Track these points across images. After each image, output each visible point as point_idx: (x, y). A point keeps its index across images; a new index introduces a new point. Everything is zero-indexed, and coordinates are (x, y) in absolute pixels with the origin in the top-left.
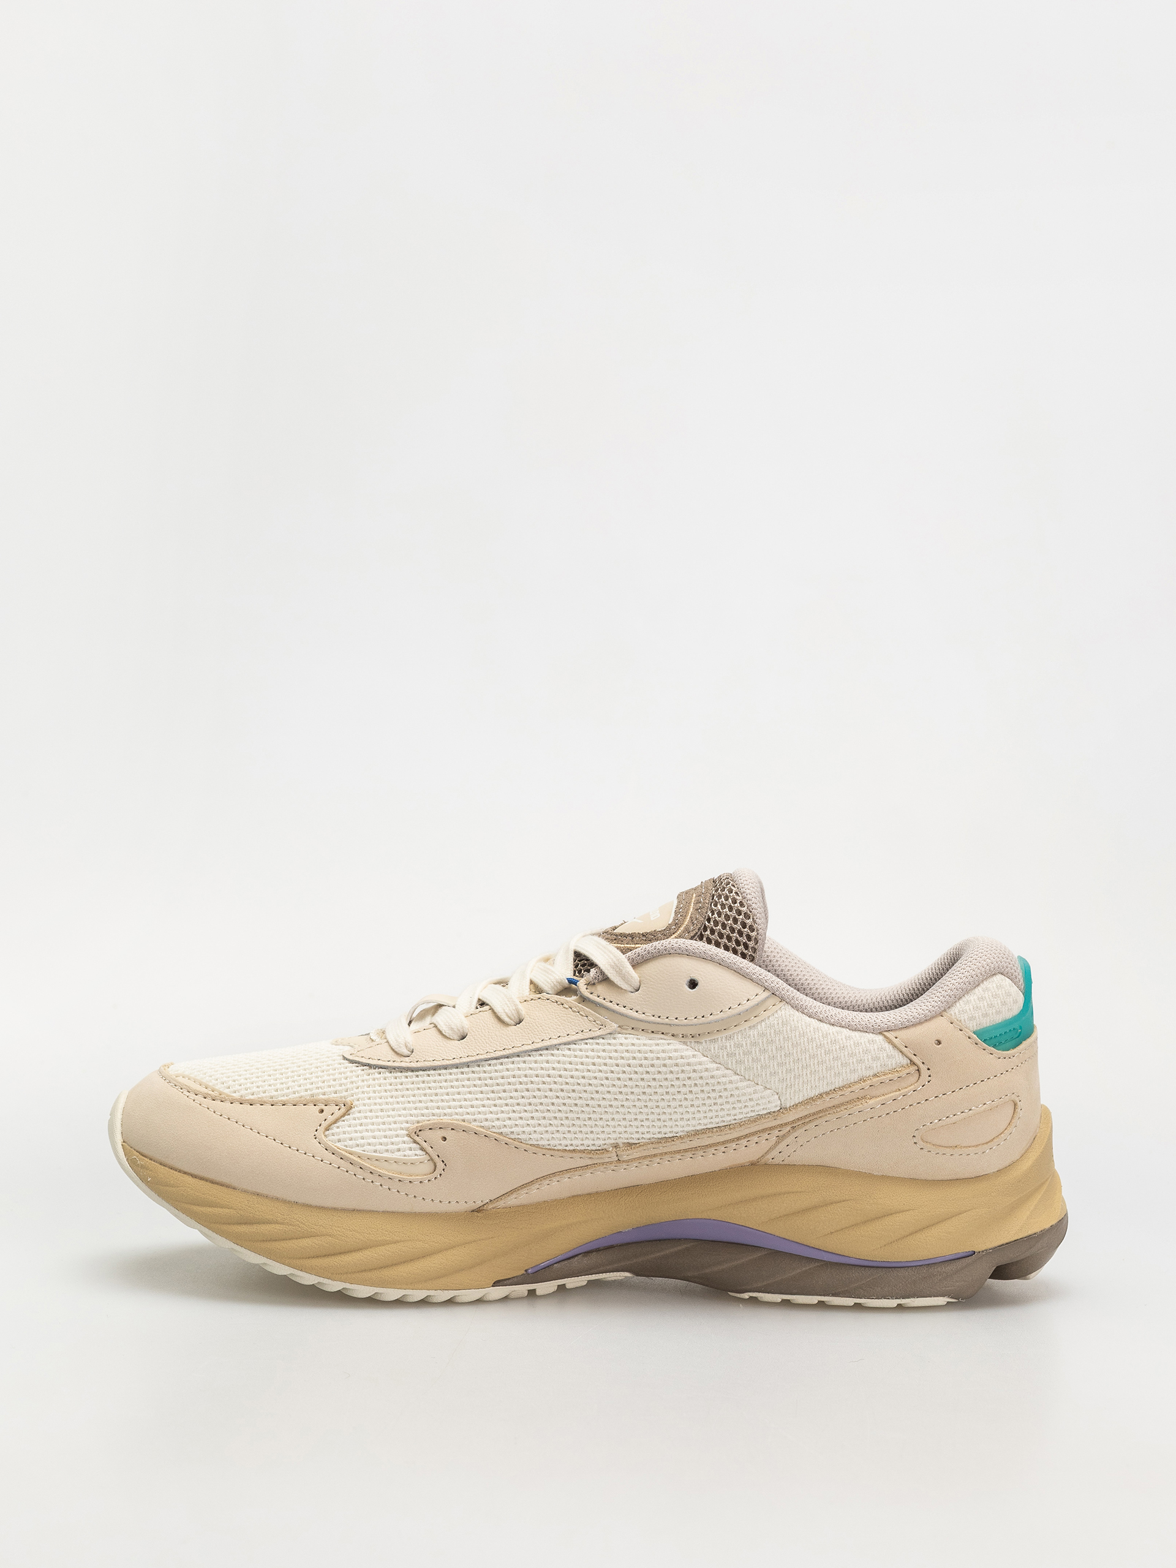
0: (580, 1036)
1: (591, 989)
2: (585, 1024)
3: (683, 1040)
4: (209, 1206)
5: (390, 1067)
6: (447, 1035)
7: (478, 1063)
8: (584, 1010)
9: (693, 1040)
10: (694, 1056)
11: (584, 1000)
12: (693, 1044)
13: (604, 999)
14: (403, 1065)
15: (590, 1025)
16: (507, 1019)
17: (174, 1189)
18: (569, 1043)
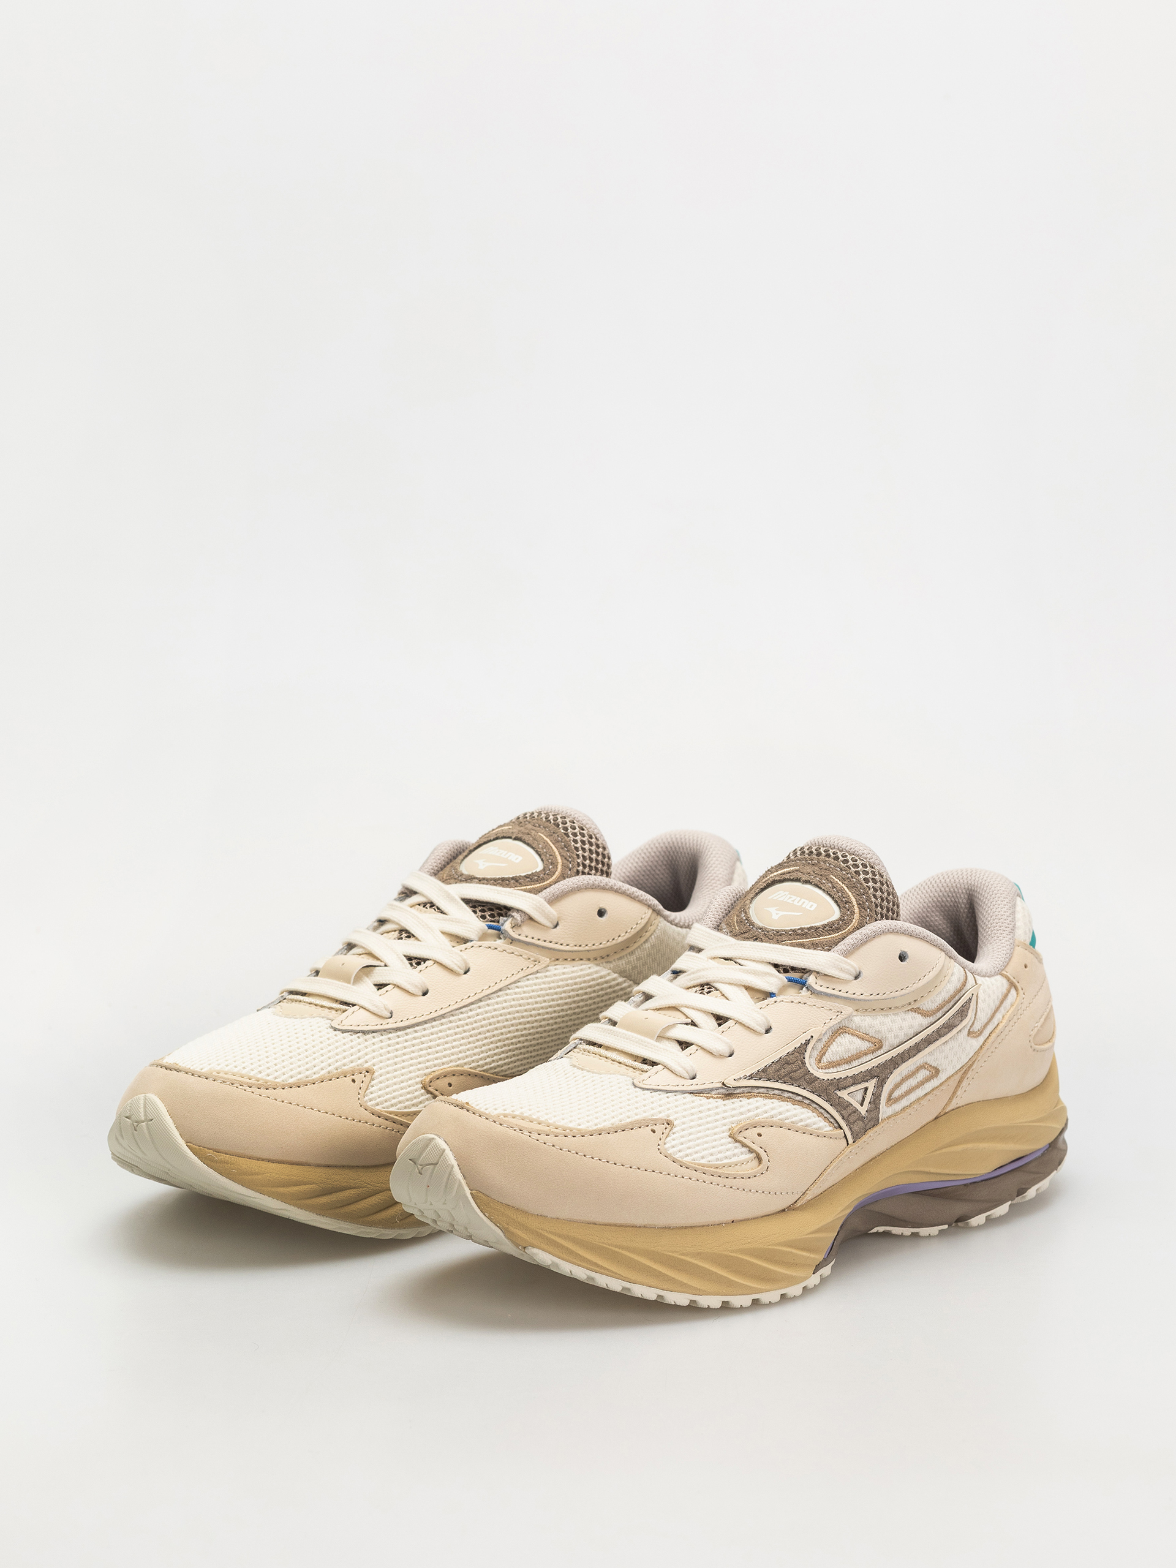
0: (522, 974)
1: (519, 931)
2: (523, 963)
3: (596, 962)
4: (294, 1186)
5: (381, 1030)
6: (414, 992)
7: (451, 1013)
8: (517, 951)
9: (603, 960)
10: (609, 974)
11: (513, 941)
12: (604, 964)
13: (533, 938)
14: (390, 1026)
15: (526, 963)
16: (456, 968)
17: (260, 1177)
18: (515, 982)
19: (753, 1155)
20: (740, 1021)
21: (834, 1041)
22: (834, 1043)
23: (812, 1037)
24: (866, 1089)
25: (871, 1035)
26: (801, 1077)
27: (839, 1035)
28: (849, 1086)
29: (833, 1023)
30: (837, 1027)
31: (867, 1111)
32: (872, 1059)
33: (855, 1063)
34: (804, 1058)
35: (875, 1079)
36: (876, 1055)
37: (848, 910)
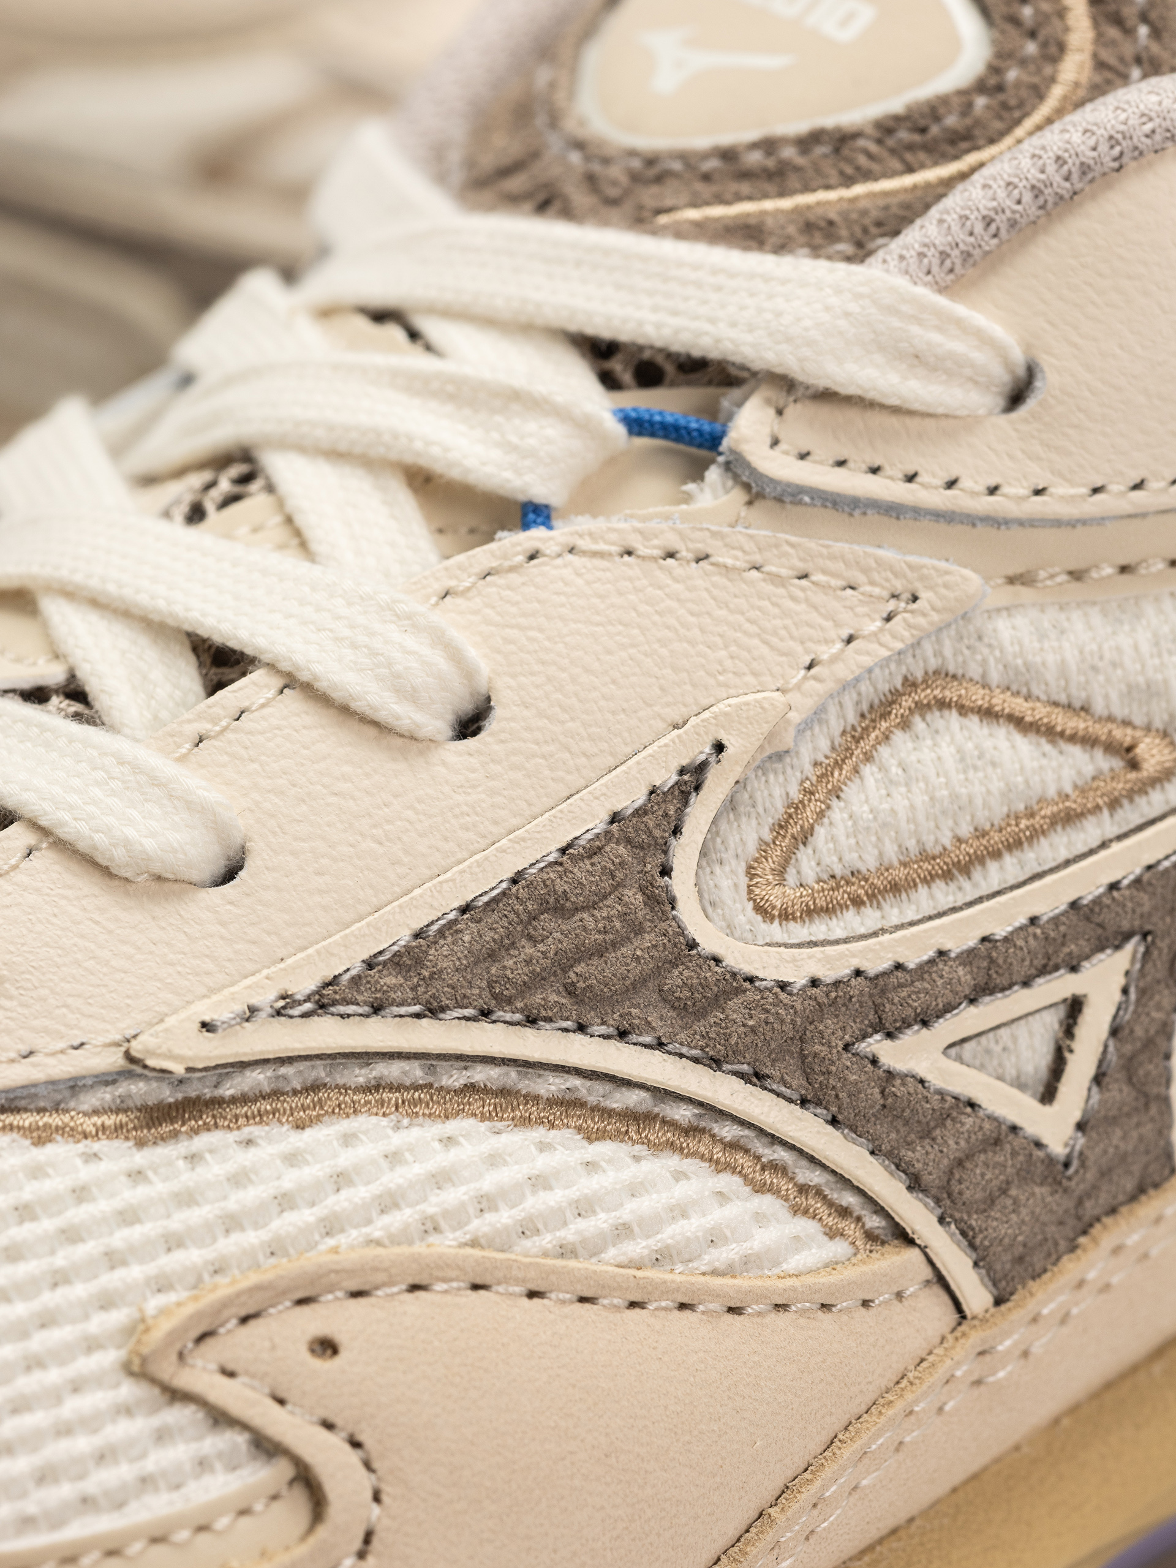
19: (283, 1470)
20: (304, 676)
21: (868, 758)
22: (867, 770)
23: (719, 747)
24: (1075, 1007)
25: (1099, 707)
26: (644, 981)
27: (905, 724)
28: (949, 1008)
29: (861, 656)
30: (885, 682)
31: (1081, 1126)
32: (1104, 845)
33: (993, 875)
34: (666, 871)
35: (1129, 947)
36: (1130, 815)
37: (1032, 34)
